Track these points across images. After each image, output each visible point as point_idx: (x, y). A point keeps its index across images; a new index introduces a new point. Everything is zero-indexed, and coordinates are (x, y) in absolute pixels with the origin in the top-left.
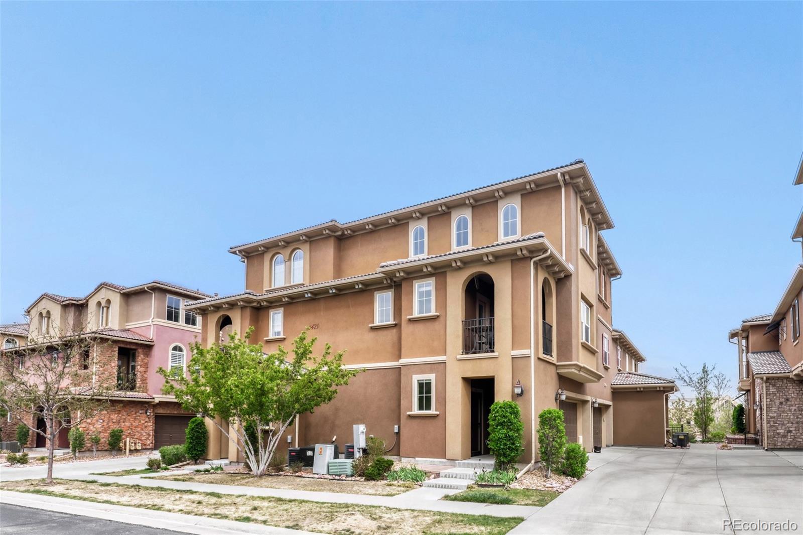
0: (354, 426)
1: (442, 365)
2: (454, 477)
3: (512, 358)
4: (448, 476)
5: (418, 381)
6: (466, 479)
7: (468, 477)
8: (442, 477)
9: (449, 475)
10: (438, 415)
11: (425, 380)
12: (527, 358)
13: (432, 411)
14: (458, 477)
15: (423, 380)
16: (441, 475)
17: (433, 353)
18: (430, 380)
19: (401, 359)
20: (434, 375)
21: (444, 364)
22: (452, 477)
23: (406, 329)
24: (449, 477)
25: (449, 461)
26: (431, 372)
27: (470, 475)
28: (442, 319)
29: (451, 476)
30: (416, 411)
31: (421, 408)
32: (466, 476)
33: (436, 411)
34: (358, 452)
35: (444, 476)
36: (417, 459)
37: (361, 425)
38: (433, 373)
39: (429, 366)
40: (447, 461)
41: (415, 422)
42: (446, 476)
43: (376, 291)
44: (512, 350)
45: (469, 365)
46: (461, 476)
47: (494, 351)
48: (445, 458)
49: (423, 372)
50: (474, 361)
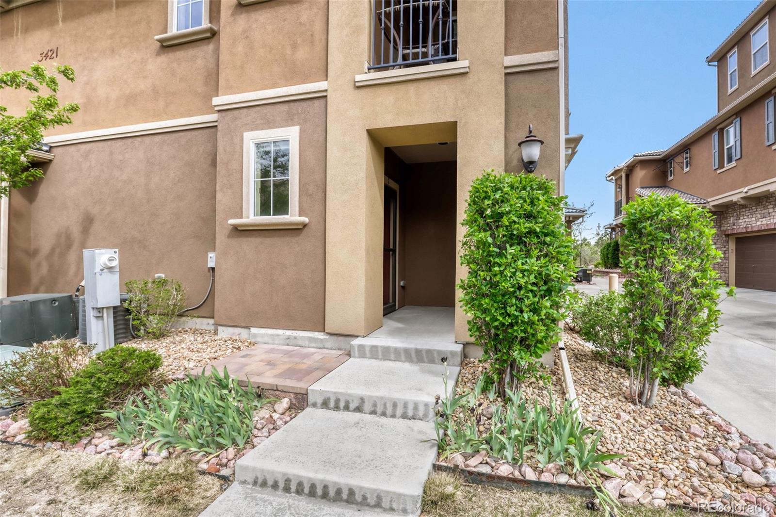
1: (317, 103)
2: (352, 406)
3: (506, 74)
4: (332, 404)
5: (258, 146)
7: (399, 412)
8: (314, 405)
9: (337, 401)
10: (305, 226)
11: (275, 144)
12: (549, 74)
13: (293, 216)
14: (367, 407)
15: (269, 144)
16: (311, 399)
17: (295, 75)
18: (287, 143)
19: (218, 96)
20: (296, 130)
21: (322, 101)
22: (347, 408)
23: (230, 27)
24: (337, 408)
25: (335, 338)
26: (289, 121)
27: (405, 405)
29: (342, 405)
30: (251, 216)
31: (264, 209)
32: (395, 405)
33: (300, 215)
34: (97, 317)
35: (320, 401)
36: (254, 330)
37: (103, 251)
38: (293, 125)
39: (285, 107)
40: (327, 337)
41: (249, 245)
42: (325, 404)
44: (506, 55)
45: (387, 98)
46: (375, 405)
47: (454, 59)
48: (323, 330)
49: (270, 124)
50: (402, 87)
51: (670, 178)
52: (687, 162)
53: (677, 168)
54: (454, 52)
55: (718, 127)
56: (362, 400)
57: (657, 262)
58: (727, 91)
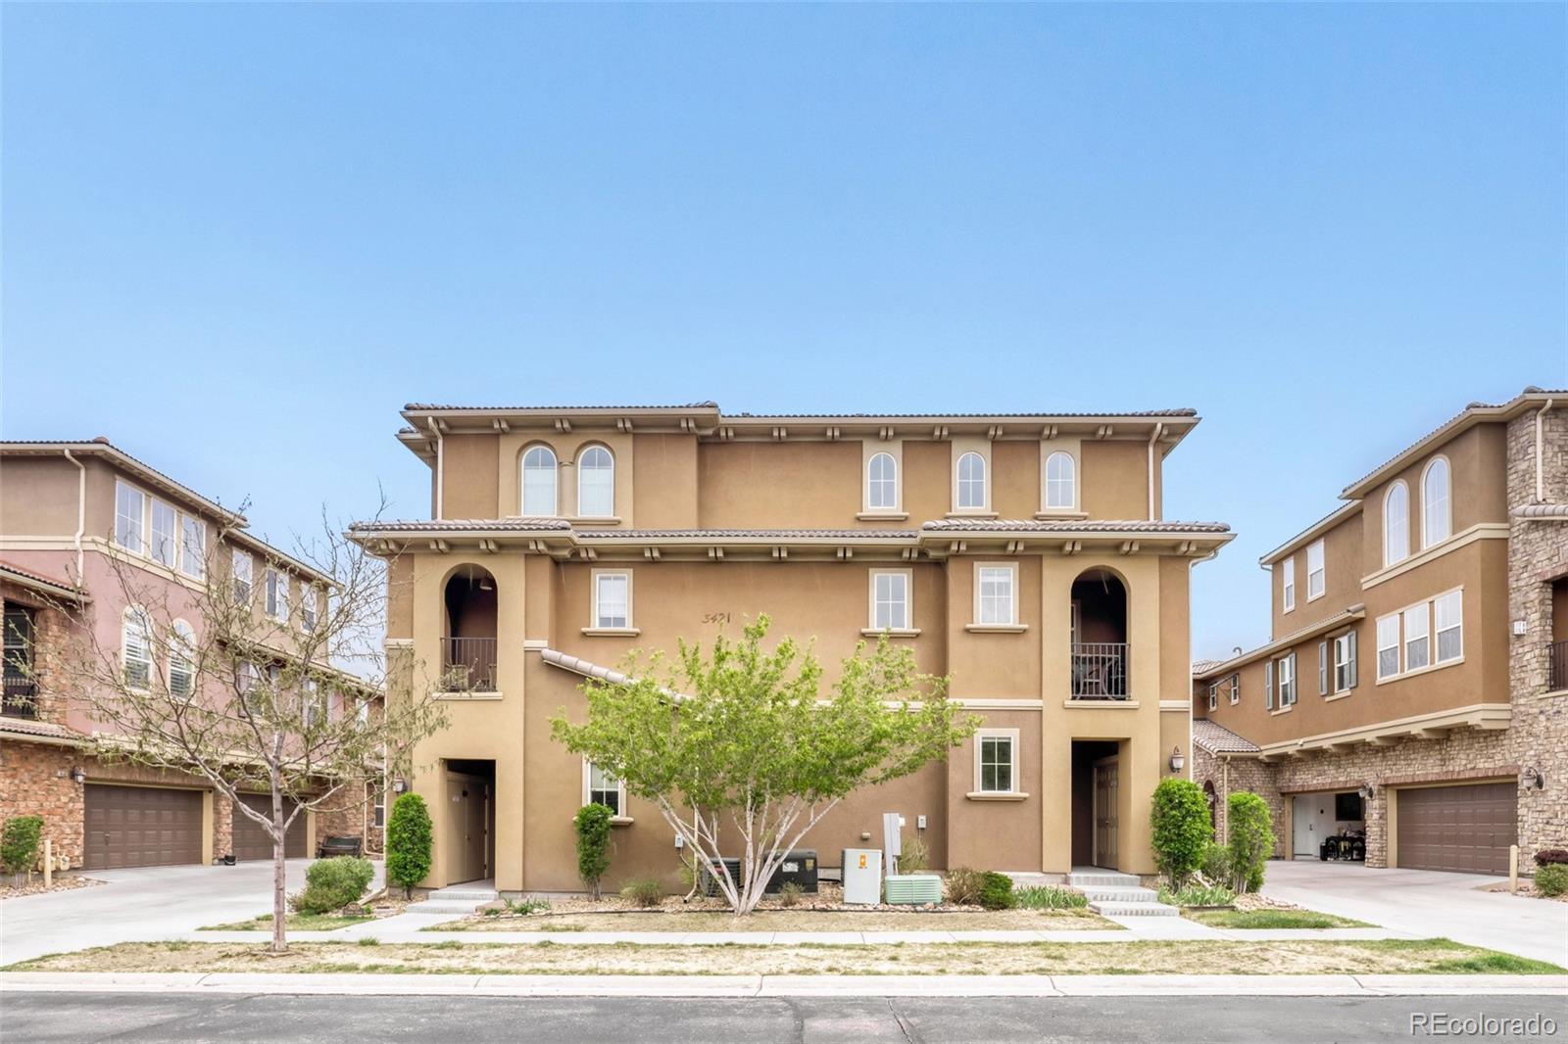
0: (885, 815)
1: (1034, 714)
3: (1161, 711)
4: (1099, 898)
5: (983, 738)
6: (1132, 901)
7: (1135, 899)
9: (1102, 897)
10: (1025, 799)
11: (999, 738)
13: (1013, 792)
14: (1119, 898)
15: (994, 738)
17: (1015, 691)
18: (1010, 738)
19: (947, 697)
20: (1018, 730)
21: (1037, 714)
22: (1107, 899)
23: (957, 646)
25: (1048, 876)
26: (1011, 724)
27: (1139, 895)
28: (1033, 637)
29: (1105, 898)
30: (979, 792)
31: (988, 783)
33: (1021, 791)
34: (894, 863)
37: (895, 814)
38: (1014, 727)
39: (1008, 714)
40: (1043, 875)
41: (979, 812)
43: (872, 567)
44: (1160, 699)
45: (1085, 717)
47: (1124, 699)
48: (1041, 871)
49: (994, 724)
50: (1096, 712)
51: (1212, 709)
52: (1235, 691)
53: (1222, 697)
54: (1123, 692)
55: (1273, 657)
56: (1116, 895)
57: (1246, 825)
58: (1283, 610)
